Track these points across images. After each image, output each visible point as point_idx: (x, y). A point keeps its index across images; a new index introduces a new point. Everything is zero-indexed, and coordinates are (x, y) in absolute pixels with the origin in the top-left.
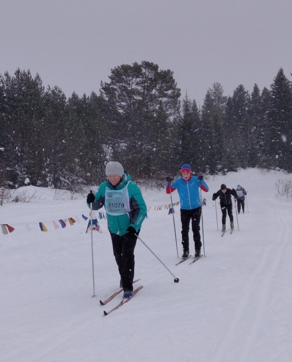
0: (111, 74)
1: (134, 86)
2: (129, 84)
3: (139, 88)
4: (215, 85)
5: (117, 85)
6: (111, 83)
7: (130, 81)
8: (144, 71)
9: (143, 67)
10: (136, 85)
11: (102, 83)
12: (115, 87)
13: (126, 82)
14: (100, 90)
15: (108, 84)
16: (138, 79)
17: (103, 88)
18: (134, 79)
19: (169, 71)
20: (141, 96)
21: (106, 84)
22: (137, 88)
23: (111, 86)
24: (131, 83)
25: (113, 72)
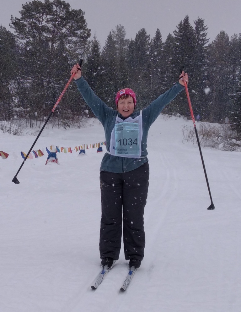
0: (22, 9)
1: (44, 23)
2: (39, 21)
3: (49, 25)
4: (118, 27)
5: (27, 21)
6: (21, 18)
7: (40, 18)
8: (55, 8)
9: (54, 4)
10: (46, 22)
11: (12, 17)
12: (25, 23)
13: (36, 18)
14: (9, 25)
15: (18, 19)
16: (49, 17)
17: (13, 23)
18: (45, 16)
19: (80, 11)
20: (51, 34)
21: (17, 19)
22: (47, 25)
23: (21, 22)
24: (41, 19)
25: (24, 7)
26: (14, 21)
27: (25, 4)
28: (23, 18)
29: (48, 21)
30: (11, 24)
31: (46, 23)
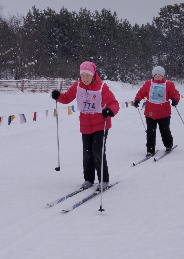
0: (160, 11)
1: (174, 19)
2: (171, 18)
3: (178, 20)
5: (163, 19)
6: (159, 17)
8: (181, 9)
9: (180, 6)
11: (154, 17)
12: (162, 20)
13: (169, 16)
14: (153, 22)
16: (177, 15)
17: (155, 21)
18: (175, 14)
20: (178, 25)
21: (157, 18)
22: (176, 20)
23: (159, 19)
24: (172, 17)
25: (161, 10)
26: (155, 19)
27: (162, 8)
28: (161, 17)
29: (177, 18)
30: (153, 21)
31: (176, 19)
